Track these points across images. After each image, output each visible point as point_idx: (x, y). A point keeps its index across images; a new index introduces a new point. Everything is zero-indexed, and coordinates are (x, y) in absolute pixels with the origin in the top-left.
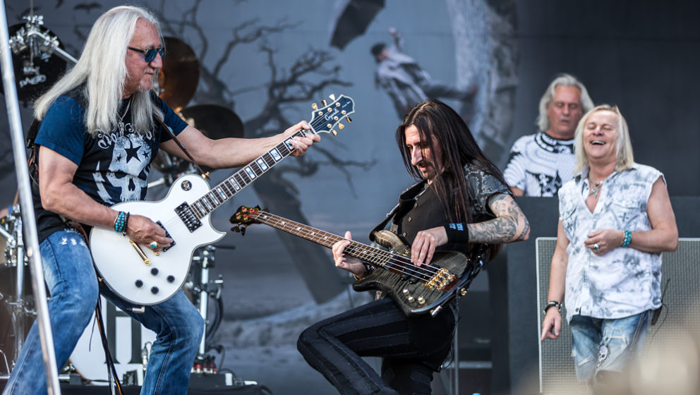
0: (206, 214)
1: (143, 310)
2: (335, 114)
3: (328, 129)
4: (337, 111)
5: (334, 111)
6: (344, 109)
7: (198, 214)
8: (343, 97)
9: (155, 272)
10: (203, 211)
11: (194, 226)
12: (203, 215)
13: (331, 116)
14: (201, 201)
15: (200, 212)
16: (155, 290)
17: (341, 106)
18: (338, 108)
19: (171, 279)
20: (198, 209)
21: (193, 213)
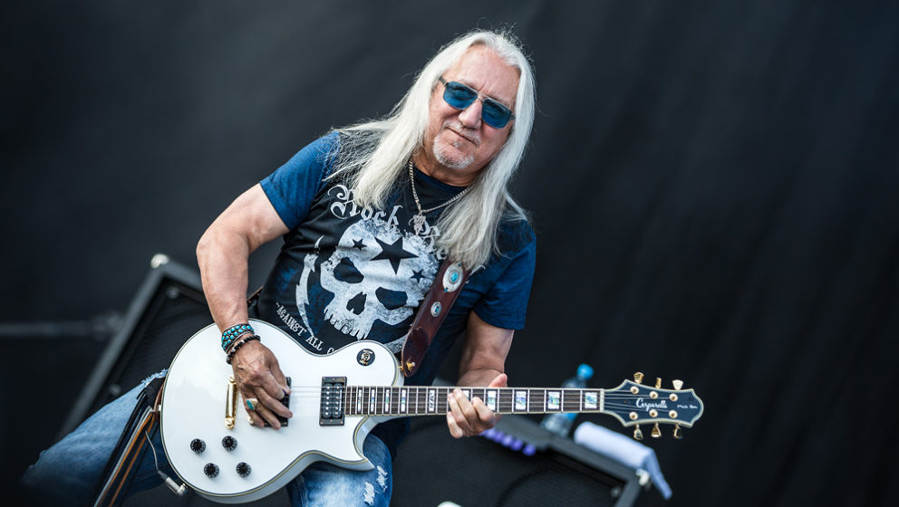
0: (359, 413)
1: (180, 489)
2: (657, 406)
3: (627, 419)
4: (663, 405)
5: (658, 401)
6: (679, 411)
7: (348, 405)
8: (690, 393)
9: (229, 444)
10: (359, 407)
11: (331, 417)
12: (353, 413)
13: (648, 406)
14: (366, 389)
15: (354, 405)
16: (211, 471)
17: (678, 402)
18: (669, 402)
19: (243, 470)
20: (354, 399)
21: (343, 400)
